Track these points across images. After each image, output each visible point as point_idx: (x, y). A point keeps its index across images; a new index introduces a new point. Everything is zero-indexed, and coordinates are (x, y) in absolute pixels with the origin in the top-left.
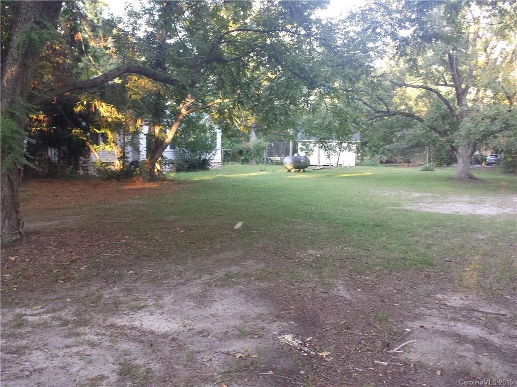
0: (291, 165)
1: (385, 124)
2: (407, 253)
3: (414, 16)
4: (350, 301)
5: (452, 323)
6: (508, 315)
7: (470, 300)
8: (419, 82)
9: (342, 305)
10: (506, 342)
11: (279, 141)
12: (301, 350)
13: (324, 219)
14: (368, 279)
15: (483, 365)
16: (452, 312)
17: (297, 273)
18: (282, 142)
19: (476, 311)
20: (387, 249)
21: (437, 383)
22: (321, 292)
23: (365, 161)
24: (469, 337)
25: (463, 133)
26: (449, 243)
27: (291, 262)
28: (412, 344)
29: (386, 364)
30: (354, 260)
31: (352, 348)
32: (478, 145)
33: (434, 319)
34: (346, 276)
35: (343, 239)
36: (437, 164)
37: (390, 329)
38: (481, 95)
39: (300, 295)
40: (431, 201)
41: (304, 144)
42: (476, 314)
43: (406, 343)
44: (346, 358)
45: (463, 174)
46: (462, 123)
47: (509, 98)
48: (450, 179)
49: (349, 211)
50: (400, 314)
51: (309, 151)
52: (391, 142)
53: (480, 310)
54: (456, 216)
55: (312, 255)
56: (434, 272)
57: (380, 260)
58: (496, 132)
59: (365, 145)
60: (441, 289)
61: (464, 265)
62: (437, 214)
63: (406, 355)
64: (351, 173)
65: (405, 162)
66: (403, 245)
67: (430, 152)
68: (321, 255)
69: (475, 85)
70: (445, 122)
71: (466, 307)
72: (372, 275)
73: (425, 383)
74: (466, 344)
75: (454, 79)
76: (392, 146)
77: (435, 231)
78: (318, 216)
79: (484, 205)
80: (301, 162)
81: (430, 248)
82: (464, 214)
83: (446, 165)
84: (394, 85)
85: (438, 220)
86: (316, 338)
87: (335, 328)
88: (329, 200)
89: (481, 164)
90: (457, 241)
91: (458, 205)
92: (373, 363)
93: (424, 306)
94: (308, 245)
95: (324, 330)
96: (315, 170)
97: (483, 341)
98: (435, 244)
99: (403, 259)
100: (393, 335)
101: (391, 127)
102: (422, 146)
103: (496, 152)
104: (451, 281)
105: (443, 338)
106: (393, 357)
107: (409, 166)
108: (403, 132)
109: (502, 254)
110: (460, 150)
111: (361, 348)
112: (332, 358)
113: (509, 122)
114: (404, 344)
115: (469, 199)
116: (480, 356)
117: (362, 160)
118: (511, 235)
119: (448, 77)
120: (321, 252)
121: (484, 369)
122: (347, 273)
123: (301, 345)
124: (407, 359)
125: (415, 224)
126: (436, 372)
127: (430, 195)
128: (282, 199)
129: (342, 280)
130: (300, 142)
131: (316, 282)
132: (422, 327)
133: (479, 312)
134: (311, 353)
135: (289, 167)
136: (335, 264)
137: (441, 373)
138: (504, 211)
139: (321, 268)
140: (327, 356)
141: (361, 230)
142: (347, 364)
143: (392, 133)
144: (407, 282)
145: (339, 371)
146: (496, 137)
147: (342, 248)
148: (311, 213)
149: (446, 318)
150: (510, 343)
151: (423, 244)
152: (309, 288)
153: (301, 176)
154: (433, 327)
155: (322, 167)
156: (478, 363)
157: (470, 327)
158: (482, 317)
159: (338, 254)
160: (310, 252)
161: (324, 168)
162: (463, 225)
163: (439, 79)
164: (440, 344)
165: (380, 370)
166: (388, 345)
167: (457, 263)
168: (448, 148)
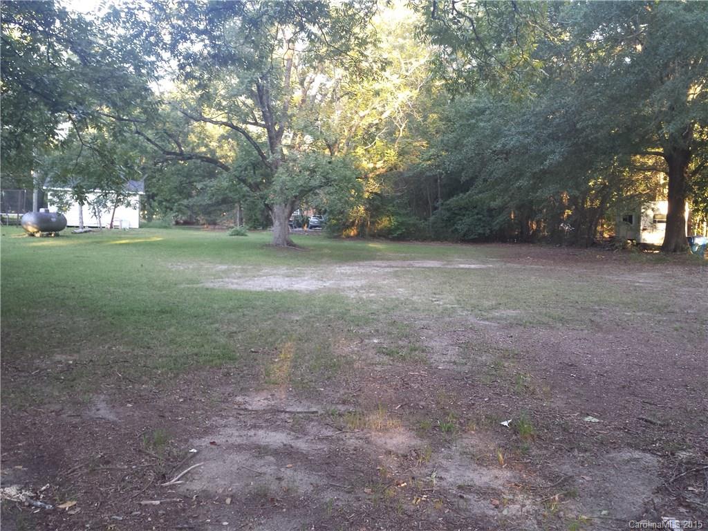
0: (35, 226)
1: (179, 170)
2: (203, 346)
3: (201, 27)
4: (114, 423)
5: (252, 432)
6: (320, 412)
7: (276, 399)
8: (222, 117)
9: (101, 431)
10: (314, 446)
11: (15, 188)
12: (30, 505)
13: (84, 307)
14: (145, 388)
15: (286, 480)
16: (254, 418)
17: (33, 391)
18: (20, 191)
19: (282, 412)
20: (175, 344)
21: (224, 516)
22: (71, 416)
23: (153, 221)
24: (271, 447)
25: (277, 188)
26: (257, 328)
27: (24, 377)
28: (197, 469)
29: (158, 502)
30: (126, 364)
31: (111, 490)
32: (296, 203)
33: (229, 431)
34: (111, 388)
35: (112, 335)
36: (251, 227)
37: (169, 454)
38: (298, 140)
39: (35, 424)
40: (240, 275)
41: (55, 194)
42: (282, 416)
43: (189, 469)
44: (101, 504)
45: (280, 240)
46: (276, 175)
47: (329, 146)
48: (265, 246)
49: (124, 293)
50: (184, 430)
51: (63, 206)
52: (189, 196)
53: (287, 410)
54: (269, 293)
55: (60, 362)
56: (235, 367)
57: (164, 359)
58: (316, 188)
59: (153, 198)
60: (242, 390)
61: (273, 354)
62: (245, 292)
63: (189, 486)
64: (131, 238)
65: (209, 224)
66: (198, 336)
67: (240, 210)
68: (75, 361)
69: (290, 127)
70: (257, 172)
71: (271, 409)
72: (150, 381)
73: (209, 518)
74: (266, 457)
75: (265, 117)
76: (191, 201)
77: (242, 314)
78: (74, 303)
79: (303, 278)
80: (52, 222)
81: (233, 337)
82: (278, 290)
83: (261, 228)
84: (188, 118)
85: (246, 300)
86: (56, 485)
87: (87, 466)
88: (93, 278)
89: (303, 228)
90: (267, 325)
91: (272, 279)
92: (141, 504)
93: (217, 416)
94: (54, 347)
95: (69, 471)
96: (76, 233)
97: (287, 449)
98: (239, 332)
99: (196, 355)
100: (172, 462)
101: (188, 175)
102: (231, 202)
103: (320, 212)
104: (255, 377)
105: (238, 453)
106: (170, 491)
107: (214, 229)
108: (205, 183)
109: (318, 338)
110: (275, 210)
111: (123, 488)
112: (78, 510)
113: (330, 176)
114: (186, 471)
115: (286, 271)
116: (282, 469)
117: (150, 219)
118: (330, 314)
119: (258, 114)
120: (76, 356)
121: (285, 485)
122: (112, 384)
123: (32, 498)
124: (188, 490)
125: (216, 306)
126: (225, 500)
127: (240, 267)
128: (15, 279)
129: (104, 394)
130: (49, 191)
131: (64, 401)
132: (213, 443)
133: (286, 412)
134: (47, 507)
135: (31, 229)
136: (97, 371)
137: (232, 501)
138: (325, 285)
139: (73, 381)
140: (71, 508)
141: (139, 319)
142: (102, 513)
143: (191, 183)
144: (198, 386)
145: (88, 526)
146: (316, 194)
147: (109, 348)
148: (63, 300)
149: (245, 426)
150: (319, 447)
151: (224, 333)
152: (51, 412)
153: (51, 242)
154: (227, 441)
155: (87, 229)
156: (279, 479)
157: (273, 434)
158: (289, 418)
159: (102, 357)
160: (58, 357)
161: (90, 231)
162: (277, 304)
163: (247, 115)
164: (235, 462)
165: (149, 513)
166: (164, 476)
167: (264, 353)
168: (261, 206)
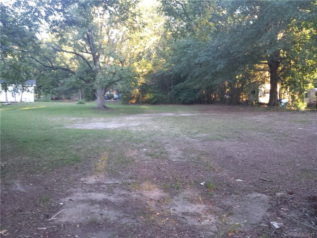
1: (52, 74)
2: (65, 155)
3: (59, 8)
4: (24, 193)
5: (89, 194)
6: (120, 183)
7: (100, 178)
8: (71, 49)
9: (18, 197)
10: (117, 199)
13: (9, 139)
14: (38, 176)
15: (104, 215)
16: (89, 187)
19: (102, 184)
20: (52, 155)
21: (76, 233)
22: (3, 190)
23: (41, 98)
24: (97, 200)
25: (98, 82)
26: (90, 146)
28: (63, 212)
29: (45, 228)
30: (29, 165)
31: (23, 224)
32: (107, 89)
33: (78, 194)
34: (22, 177)
35: (22, 152)
36: (87, 100)
37: (50, 206)
38: (107, 60)
40: (82, 122)
42: (103, 186)
43: (60, 212)
44: (19, 231)
45: (100, 105)
46: (97, 76)
47: (121, 62)
48: (93, 108)
49: (28, 132)
50: (57, 195)
52: (57, 86)
53: (105, 183)
54: (96, 130)
56: (80, 165)
57: (47, 162)
58: (116, 81)
59: (40, 88)
60: (84, 175)
61: (98, 158)
62: (85, 130)
63: (60, 220)
64: (30, 107)
65: (67, 99)
66: (62, 151)
67: (82, 92)
69: (103, 53)
70: (88, 74)
71: (97, 183)
72: (41, 173)
73: (69, 234)
74: (95, 205)
75: (91, 49)
76: (58, 89)
77: (83, 140)
79: (111, 123)
81: (79, 151)
82: (100, 129)
83: (92, 100)
84: (55, 50)
85: (85, 134)
87: (12, 213)
88: (13, 126)
90: (95, 145)
91: (97, 124)
92: (37, 230)
93: (72, 187)
95: (4, 216)
96: (4, 105)
97: (105, 201)
98: (82, 148)
99: (62, 160)
100: (51, 209)
101: (57, 76)
102: (77, 89)
103: (118, 92)
104: (90, 169)
105: (83, 204)
106: (51, 223)
107: (69, 101)
108: (64, 80)
109: (119, 150)
110: (98, 92)
111: (29, 222)
112: (8, 234)
113: (122, 76)
114: (58, 213)
115: (104, 120)
116: (103, 210)
117: (39, 98)
118: (124, 138)
119: (88, 48)
121: (104, 217)
122: (23, 175)
124: (59, 222)
125: (71, 137)
126: (76, 226)
127: (82, 118)
129: (19, 179)
132: (70, 200)
133: (104, 184)
136: (16, 169)
137: (80, 226)
138: (122, 125)
139: (4, 174)
140: (5, 233)
141: (35, 144)
142: (19, 234)
143: (58, 80)
144: (63, 174)
146: (116, 84)
147: (21, 158)
149: (86, 191)
150: (120, 199)
151: (75, 149)
154: (77, 199)
156: (102, 215)
157: (99, 194)
158: (106, 187)
159: (18, 162)
161: (11, 104)
162: (99, 135)
163: (83, 48)
164: (81, 208)
165: (41, 233)
166: (48, 216)
167: (94, 158)
168: (91, 90)
